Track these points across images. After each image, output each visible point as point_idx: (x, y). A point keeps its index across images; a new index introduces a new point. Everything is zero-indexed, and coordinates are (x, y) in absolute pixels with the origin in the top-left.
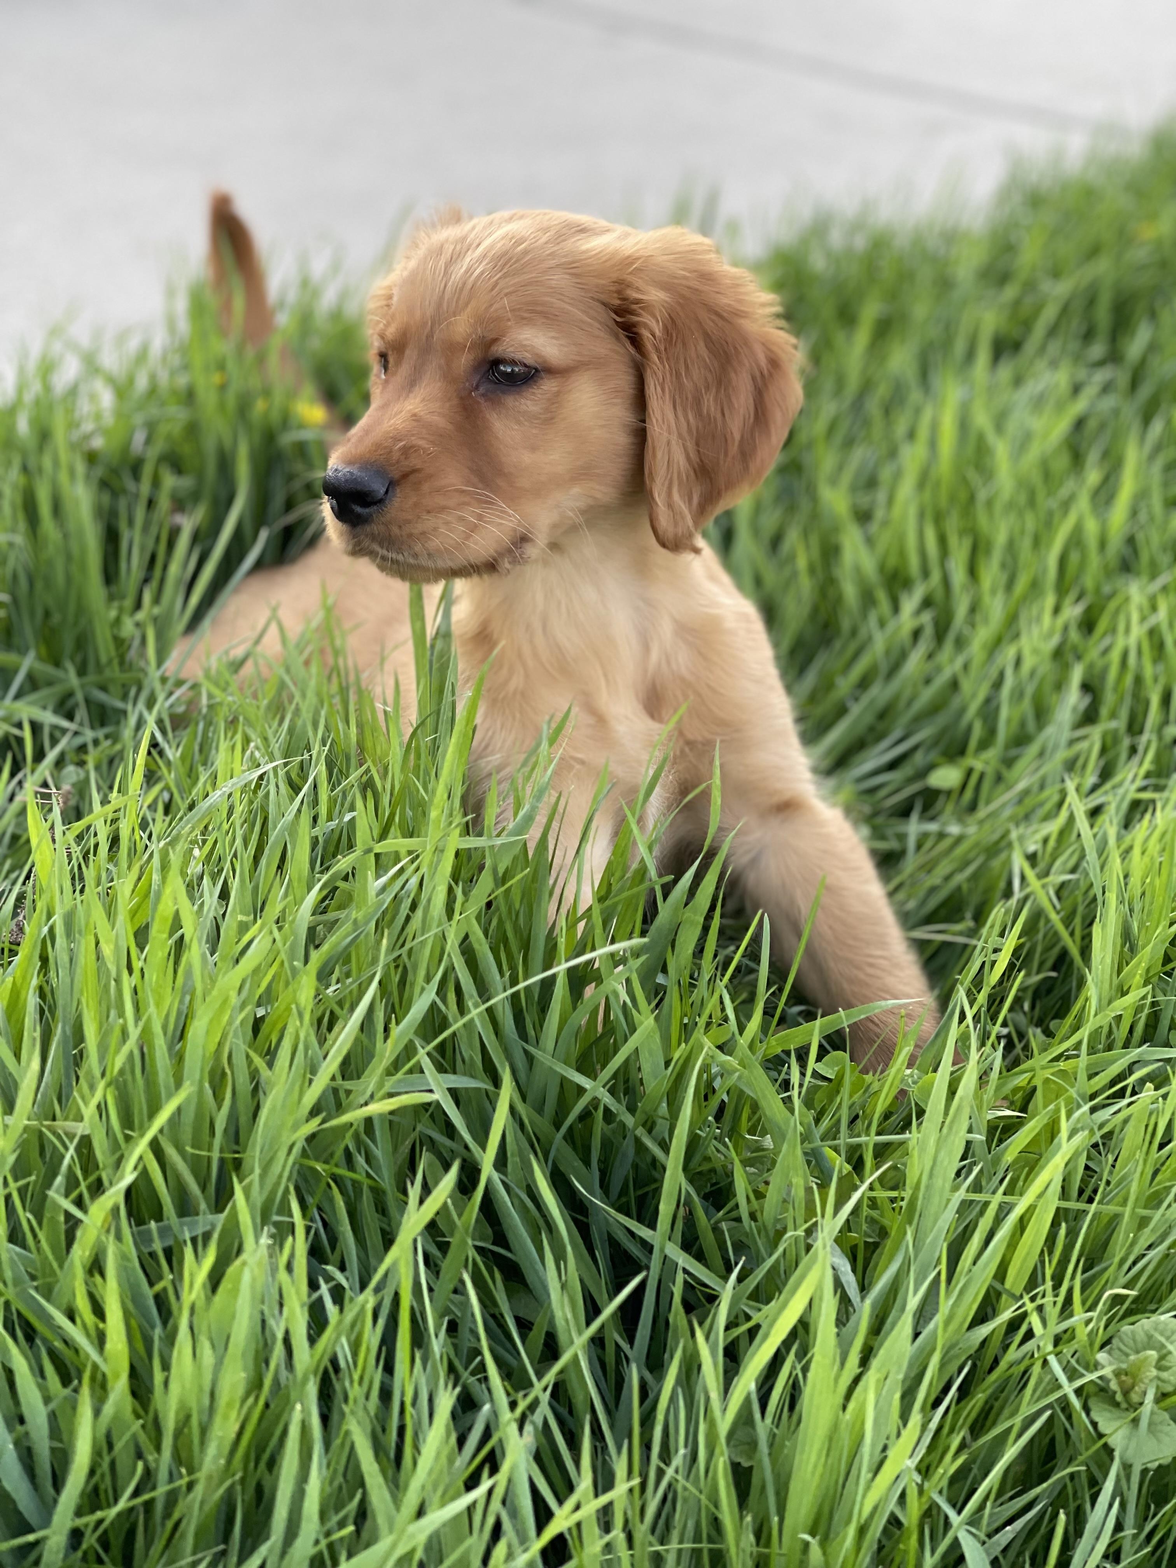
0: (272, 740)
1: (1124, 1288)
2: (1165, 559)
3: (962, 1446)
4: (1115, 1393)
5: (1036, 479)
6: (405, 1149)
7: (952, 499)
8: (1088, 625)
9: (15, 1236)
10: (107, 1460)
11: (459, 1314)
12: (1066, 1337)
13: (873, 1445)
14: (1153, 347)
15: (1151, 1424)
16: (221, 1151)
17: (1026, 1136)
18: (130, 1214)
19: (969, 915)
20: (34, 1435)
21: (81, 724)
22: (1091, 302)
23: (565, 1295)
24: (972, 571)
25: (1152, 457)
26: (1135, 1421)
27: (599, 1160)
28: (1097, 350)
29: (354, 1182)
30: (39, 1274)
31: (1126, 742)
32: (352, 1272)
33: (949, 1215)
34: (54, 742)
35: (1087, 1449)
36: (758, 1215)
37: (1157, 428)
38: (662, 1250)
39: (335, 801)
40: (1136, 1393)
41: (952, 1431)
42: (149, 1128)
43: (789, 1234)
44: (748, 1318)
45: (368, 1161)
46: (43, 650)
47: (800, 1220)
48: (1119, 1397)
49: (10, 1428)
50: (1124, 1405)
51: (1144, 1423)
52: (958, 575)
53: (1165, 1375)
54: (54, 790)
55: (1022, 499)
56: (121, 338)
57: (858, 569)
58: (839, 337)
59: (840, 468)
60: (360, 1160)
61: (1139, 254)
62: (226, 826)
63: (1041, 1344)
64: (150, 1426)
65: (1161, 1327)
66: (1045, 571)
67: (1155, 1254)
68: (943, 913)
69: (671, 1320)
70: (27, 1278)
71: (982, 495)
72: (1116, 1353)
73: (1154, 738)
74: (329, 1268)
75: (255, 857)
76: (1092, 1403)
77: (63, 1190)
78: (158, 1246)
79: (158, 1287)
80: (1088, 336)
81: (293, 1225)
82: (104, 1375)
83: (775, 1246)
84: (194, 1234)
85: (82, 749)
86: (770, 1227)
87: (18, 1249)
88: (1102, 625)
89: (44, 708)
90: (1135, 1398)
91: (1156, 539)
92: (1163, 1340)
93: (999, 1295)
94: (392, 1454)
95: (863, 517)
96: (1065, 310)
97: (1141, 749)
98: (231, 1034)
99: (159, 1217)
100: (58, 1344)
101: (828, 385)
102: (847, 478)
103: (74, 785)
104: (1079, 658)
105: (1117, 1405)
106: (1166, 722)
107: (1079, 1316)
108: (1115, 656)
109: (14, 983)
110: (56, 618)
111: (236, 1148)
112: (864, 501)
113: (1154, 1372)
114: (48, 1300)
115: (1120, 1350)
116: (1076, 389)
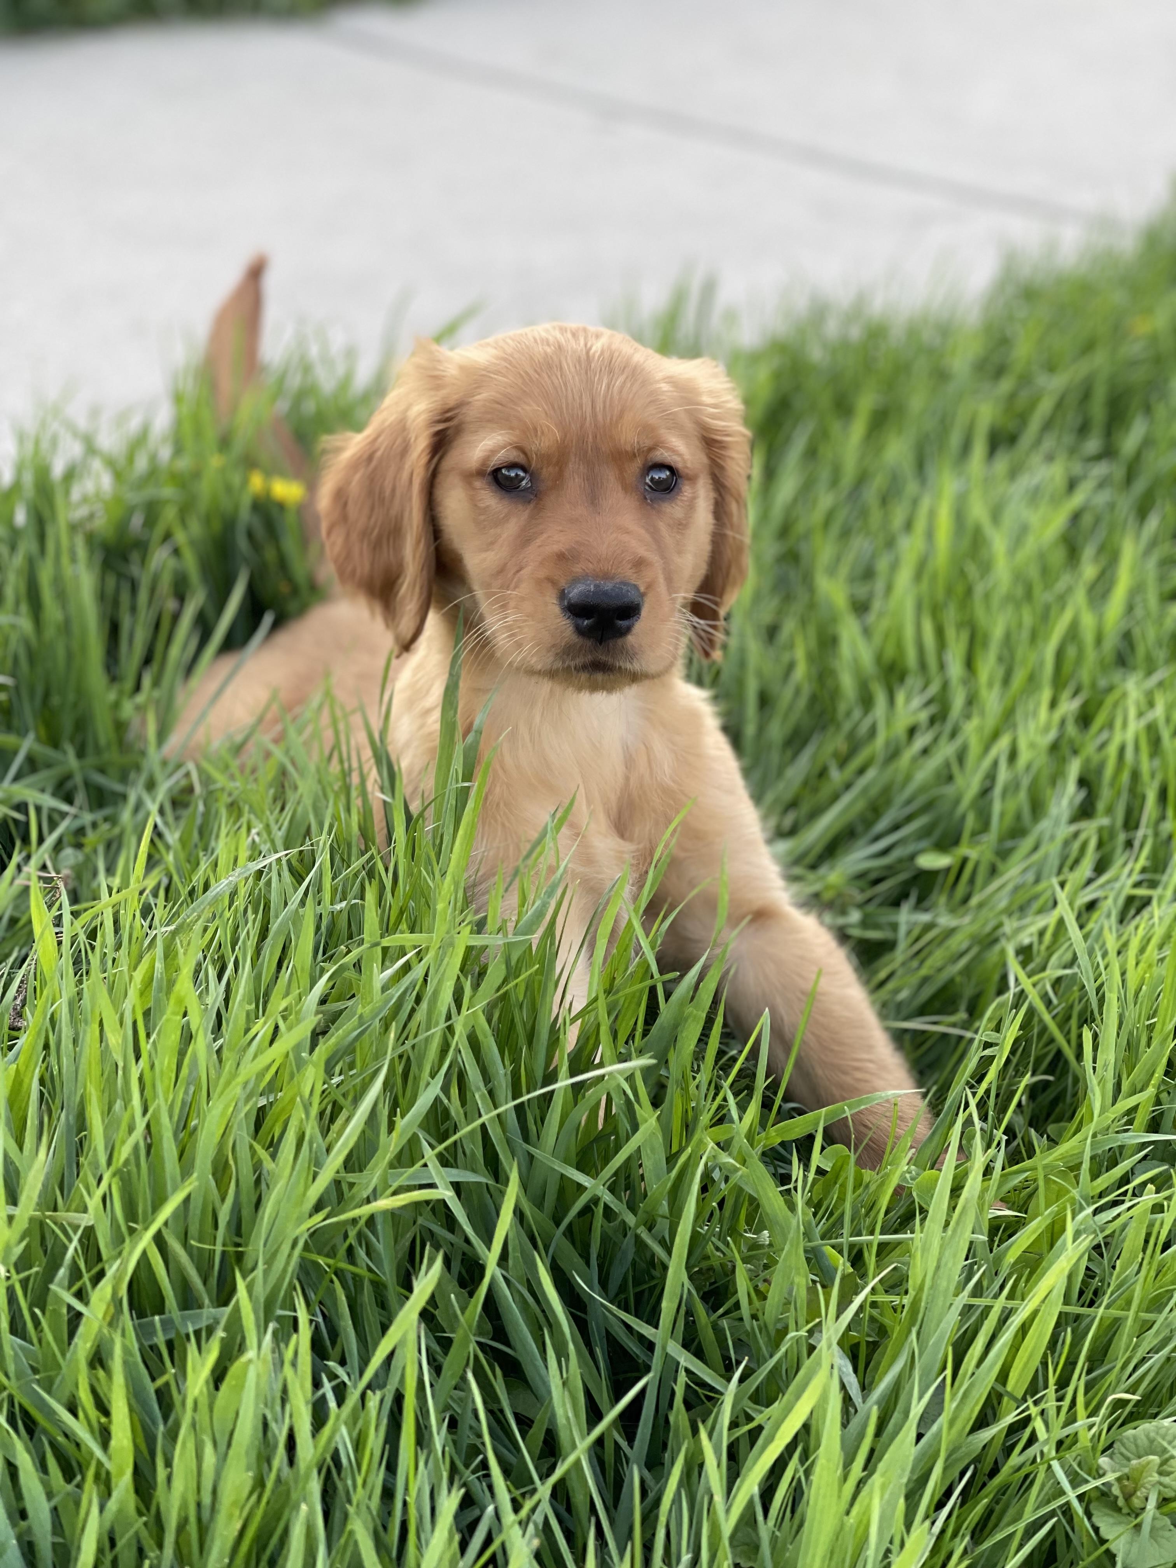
0: (274, 828)
1: (1127, 1392)
2: (1161, 655)
3: (965, 1552)
4: (1116, 1498)
5: (1034, 573)
6: (406, 1242)
7: (949, 591)
8: (1085, 719)
9: (16, 1328)
10: (109, 1557)
11: (459, 1411)
12: (1067, 1442)
13: (877, 1550)
14: (1147, 443)
15: (1153, 1529)
16: (224, 1245)
17: (1028, 1238)
18: (131, 1306)
19: (963, 1006)
20: (36, 1529)
21: (81, 808)
22: (1086, 395)
23: (566, 1393)
24: (969, 664)
25: (1147, 552)
26: (1138, 1527)
27: (599, 1256)
28: (1093, 445)
29: (355, 1276)
30: (41, 1369)
31: (1122, 837)
32: (352, 1368)
33: (953, 1317)
34: (53, 825)
35: (1089, 1555)
36: (760, 1314)
37: (1153, 523)
38: (664, 1348)
39: (336, 889)
40: (1138, 1498)
41: (955, 1535)
42: (153, 1221)
43: (792, 1334)
44: (750, 1419)
45: (368, 1254)
46: (42, 732)
47: (802, 1321)
48: (1121, 1502)
49: (14, 1525)
50: (1125, 1510)
51: (1146, 1528)
52: (955, 669)
53: (1166, 1480)
54: (53, 874)
55: (1020, 592)
56: (122, 418)
57: (856, 660)
58: (836, 427)
59: (838, 559)
60: (361, 1253)
61: (1134, 349)
62: (227, 914)
63: (1045, 1450)
64: (152, 1520)
65: (1162, 1431)
66: (1042, 664)
67: (1157, 1358)
68: (937, 1004)
69: (672, 1419)
70: (29, 1371)
71: (979, 590)
72: (1117, 1457)
73: (1150, 832)
74: (331, 1364)
75: (257, 947)
76: (1092, 1507)
77: (66, 1283)
78: (160, 1340)
79: (160, 1382)
80: (1083, 430)
81: (295, 1320)
82: (108, 1473)
83: (777, 1346)
84: (197, 1327)
85: (80, 831)
86: (771, 1328)
87: (19, 1341)
88: (1100, 720)
89: (43, 790)
90: (1136, 1502)
91: (1151, 634)
92: (1165, 1444)
93: (1000, 1396)
94: (394, 1553)
95: (861, 607)
96: (1059, 405)
97: (1137, 844)
98: (235, 1126)
99: (160, 1309)
100: (61, 1439)
101: (825, 475)
102: (844, 570)
103: (72, 868)
104: (1075, 752)
105: (1119, 1510)
106: (1163, 818)
107: (1082, 1422)
108: (1112, 750)
109: (17, 1070)
110: (55, 700)
111: (238, 1240)
112: (862, 591)
113: (1156, 1477)
114: (49, 1392)
115: (1122, 1454)
116: (1072, 485)
